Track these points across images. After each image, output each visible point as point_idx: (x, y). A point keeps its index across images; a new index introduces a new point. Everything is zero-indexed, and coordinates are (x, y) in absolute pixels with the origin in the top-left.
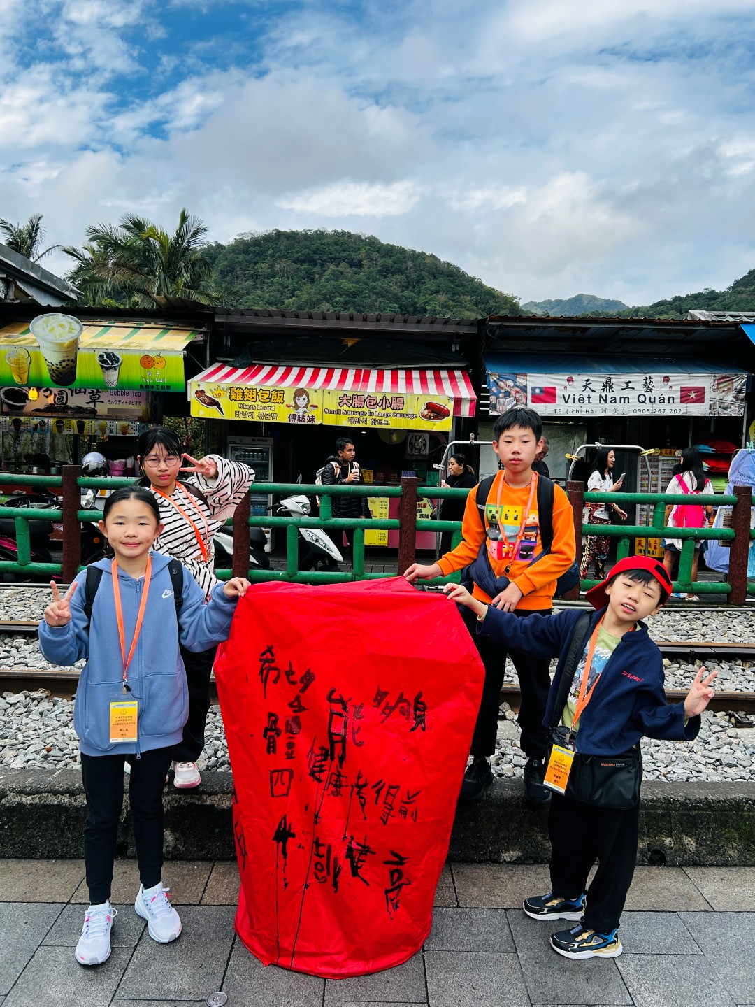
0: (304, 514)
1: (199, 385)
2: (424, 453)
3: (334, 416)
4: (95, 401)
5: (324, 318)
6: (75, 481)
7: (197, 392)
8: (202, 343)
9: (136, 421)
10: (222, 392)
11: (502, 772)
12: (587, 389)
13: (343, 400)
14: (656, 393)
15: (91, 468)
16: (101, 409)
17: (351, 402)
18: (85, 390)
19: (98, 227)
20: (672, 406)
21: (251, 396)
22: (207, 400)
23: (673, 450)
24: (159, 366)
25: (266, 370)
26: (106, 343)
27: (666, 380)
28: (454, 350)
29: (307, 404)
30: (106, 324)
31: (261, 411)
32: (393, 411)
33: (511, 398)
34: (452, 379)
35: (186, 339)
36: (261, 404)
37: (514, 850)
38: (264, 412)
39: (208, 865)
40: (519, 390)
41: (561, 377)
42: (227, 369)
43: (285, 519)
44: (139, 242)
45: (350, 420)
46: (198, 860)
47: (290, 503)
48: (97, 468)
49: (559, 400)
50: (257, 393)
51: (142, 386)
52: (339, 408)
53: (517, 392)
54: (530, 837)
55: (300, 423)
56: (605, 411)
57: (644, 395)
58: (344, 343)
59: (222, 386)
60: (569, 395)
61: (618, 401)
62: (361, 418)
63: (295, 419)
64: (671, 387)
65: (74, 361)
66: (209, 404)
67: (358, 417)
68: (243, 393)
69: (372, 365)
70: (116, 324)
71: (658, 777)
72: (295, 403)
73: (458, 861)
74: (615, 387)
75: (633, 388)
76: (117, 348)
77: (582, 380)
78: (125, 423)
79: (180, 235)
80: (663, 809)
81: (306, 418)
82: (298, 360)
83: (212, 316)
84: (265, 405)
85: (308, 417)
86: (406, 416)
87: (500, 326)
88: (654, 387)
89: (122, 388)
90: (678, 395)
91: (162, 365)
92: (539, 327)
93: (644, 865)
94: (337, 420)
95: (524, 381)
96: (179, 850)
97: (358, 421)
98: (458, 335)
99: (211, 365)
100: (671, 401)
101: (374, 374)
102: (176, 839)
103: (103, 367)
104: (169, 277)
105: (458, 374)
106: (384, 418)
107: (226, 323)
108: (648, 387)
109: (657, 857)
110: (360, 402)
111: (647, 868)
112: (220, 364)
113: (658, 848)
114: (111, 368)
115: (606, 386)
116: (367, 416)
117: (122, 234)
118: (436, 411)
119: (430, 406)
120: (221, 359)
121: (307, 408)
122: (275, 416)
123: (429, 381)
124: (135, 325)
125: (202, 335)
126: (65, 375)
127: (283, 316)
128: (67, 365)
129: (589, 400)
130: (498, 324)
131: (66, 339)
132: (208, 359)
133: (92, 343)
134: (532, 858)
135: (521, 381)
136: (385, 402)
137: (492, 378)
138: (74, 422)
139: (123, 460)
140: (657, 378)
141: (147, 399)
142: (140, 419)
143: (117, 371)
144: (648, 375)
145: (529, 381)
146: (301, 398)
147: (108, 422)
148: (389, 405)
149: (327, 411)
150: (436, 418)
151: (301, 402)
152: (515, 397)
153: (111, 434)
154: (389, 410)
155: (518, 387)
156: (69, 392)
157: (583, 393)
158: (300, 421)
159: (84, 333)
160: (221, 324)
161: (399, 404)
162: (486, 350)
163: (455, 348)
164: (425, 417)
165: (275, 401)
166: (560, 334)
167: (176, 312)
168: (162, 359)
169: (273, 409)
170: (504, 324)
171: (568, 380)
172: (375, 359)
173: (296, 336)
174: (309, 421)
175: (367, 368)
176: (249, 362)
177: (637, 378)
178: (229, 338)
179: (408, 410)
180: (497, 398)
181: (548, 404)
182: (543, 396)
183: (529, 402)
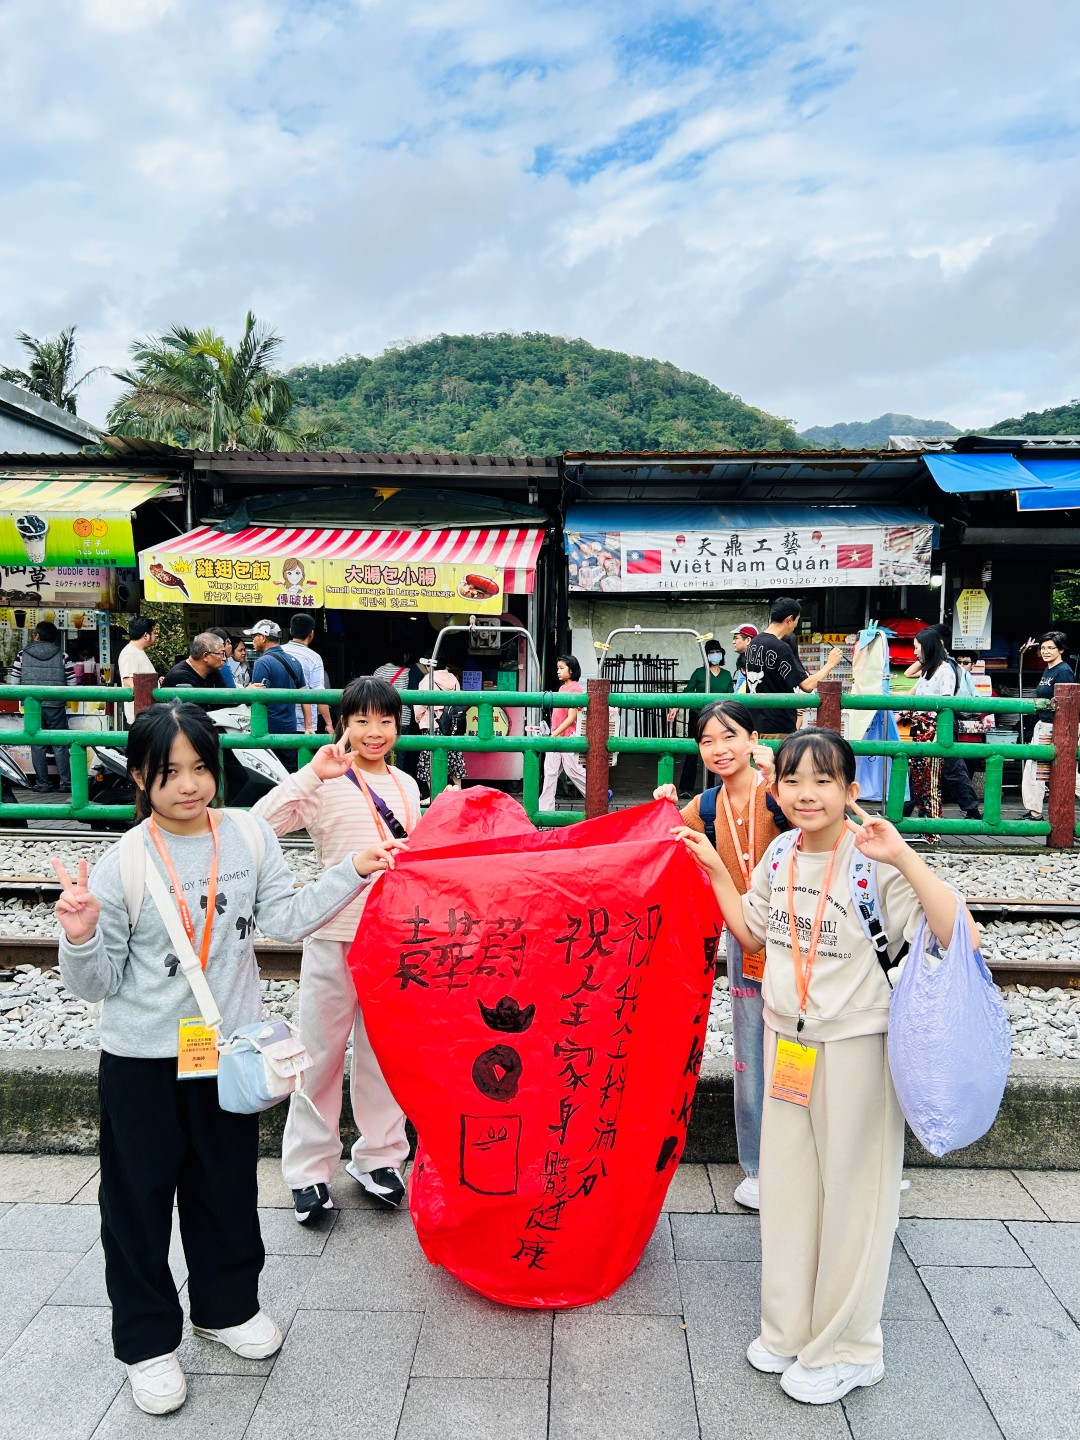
1: (154, 558)
3: (340, 596)
4: (37, 583)
5: (344, 461)
8: (181, 499)
9: (93, 609)
10: (185, 566)
12: (705, 552)
13: (352, 573)
14: (802, 555)
16: (47, 593)
17: (362, 575)
18: (25, 568)
20: (825, 573)
21: (225, 570)
23: (841, 636)
24: (99, 533)
25: (269, 532)
26: (31, 504)
27: (817, 536)
28: (531, 501)
29: (303, 580)
31: (239, 591)
32: (422, 587)
33: (598, 567)
34: (520, 540)
35: (145, 495)
36: (240, 581)
38: (244, 592)
40: (609, 555)
41: (667, 536)
42: (213, 533)
44: (190, 360)
45: (362, 601)
49: (666, 568)
50: (233, 567)
52: (347, 585)
53: (608, 559)
55: (294, 606)
56: (729, 582)
57: (786, 559)
58: (378, 495)
59: (190, 557)
60: (680, 561)
61: (748, 567)
62: (378, 598)
63: (286, 602)
64: (823, 546)
67: (373, 596)
68: (214, 566)
69: (416, 525)
72: (286, 579)
74: (743, 549)
75: (770, 549)
76: (47, 509)
77: (697, 540)
78: (78, 612)
79: (246, 352)
81: (302, 600)
83: (190, 463)
84: (244, 582)
85: (304, 597)
86: (439, 594)
87: (581, 467)
88: (799, 546)
90: (833, 558)
91: (104, 531)
94: (344, 601)
95: (616, 543)
97: (373, 602)
98: (532, 480)
99: (194, 526)
100: (824, 565)
101: (414, 536)
103: (23, 536)
104: (233, 408)
105: (531, 534)
106: (409, 598)
107: (210, 471)
108: (791, 546)
110: (374, 575)
112: (205, 528)
114: (35, 537)
115: (732, 547)
116: (385, 596)
117: (169, 351)
118: (481, 588)
119: (470, 580)
120: (208, 521)
121: (301, 585)
122: (259, 597)
123: (485, 544)
124: (86, 478)
125: (178, 489)
127: (287, 460)
129: (707, 568)
130: (579, 463)
132: (189, 521)
133: (7, 504)
135: (611, 542)
136: (409, 576)
137: (572, 540)
140: (804, 532)
141: (108, 578)
142: (99, 606)
143: (44, 540)
144: (790, 530)
145: (625, 543)
146: (293, 572)
147: (56, 611)
148: (415, 579)
149: (331, 590)
150: (481, 596)
151: (294, 578)
152: (604, 566)
154: (415, 586)
155: (607, 551)
156: (3, 572)
157: (698, 558)
158: (293, 603)
160: (202, 473)
161: (429, 578)
163: (533, 498)
164: (465, 595)
165: (258, 577)
166: (676, 476)
167: (142, 458)
168: (102, 524)
169: (255, 586)
170: (588, 463)
171: (678, 540)
172: (421, 516)
173: (311, 486)
174: (305, 603)
175: (407, 529)
176: (244, 524)
177: (774, 534)
178: (220, 491)
179: (441, 585)
180: (579, 568)
181: (649, 575)
182: (643, 564)
183: (624, 572)
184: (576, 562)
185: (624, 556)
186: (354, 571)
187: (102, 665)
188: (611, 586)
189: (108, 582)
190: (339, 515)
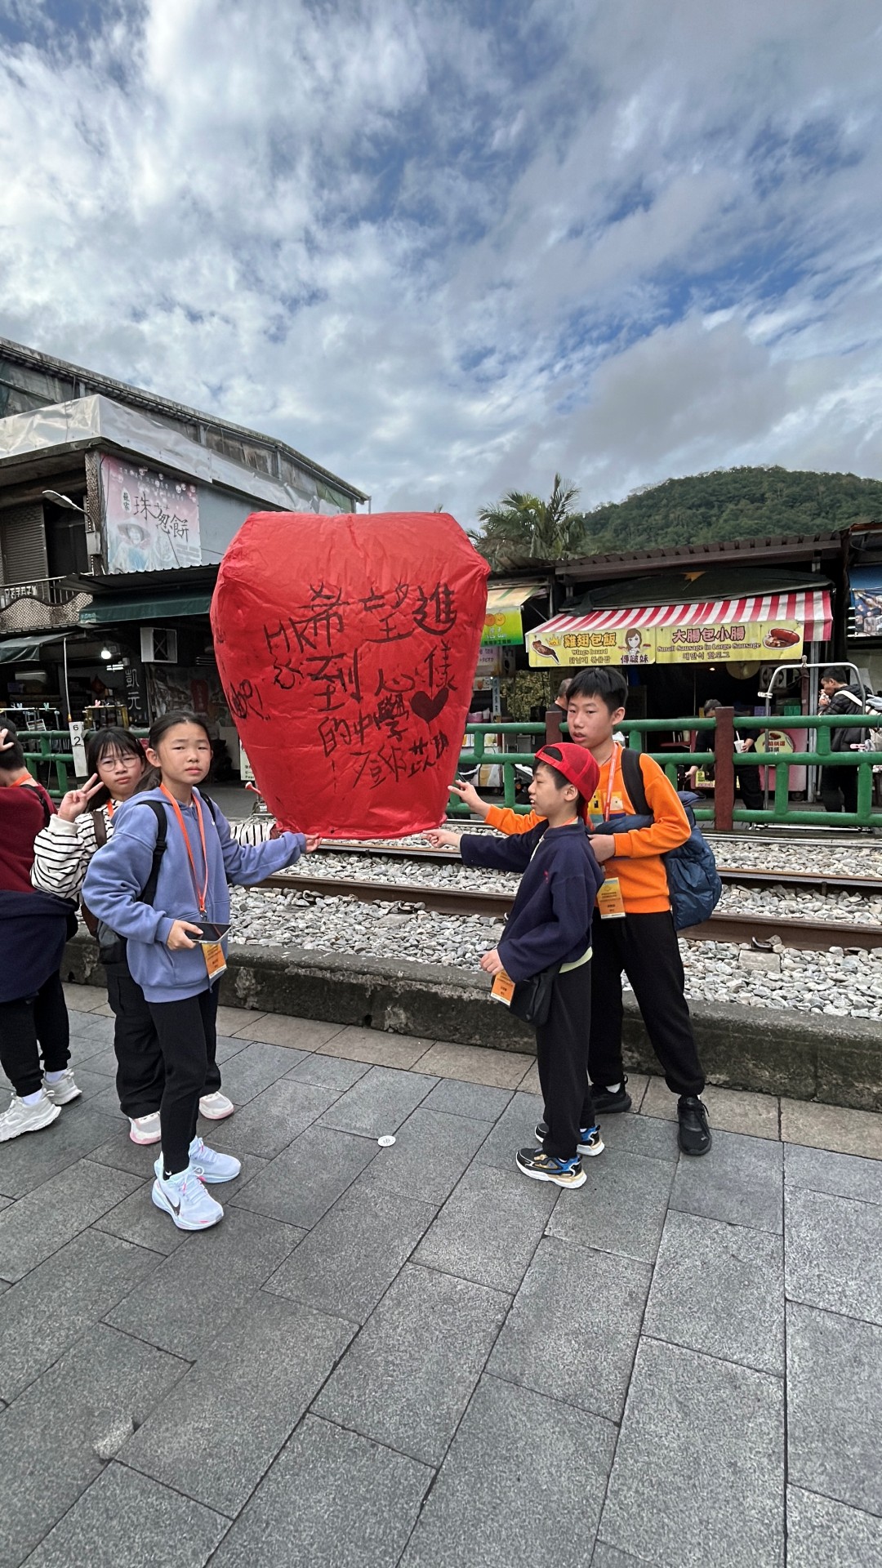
1: (535, 636)
3: (668, 654)
5: (663, 555)
7: (534, 643)
8: (544, 596)
10: (558, 642)
13: (679, 635)
17: (685, 637)
19: (486, 507)
21: (584, 641)
22: (543, 649)
24: (498, 623)
25: (606, 614)
28: (813, 569)
29: (640, 644)
31: (594, 655)
32: (732, 642)
34: (809, 601)
35: (525, 595)
36: (594, 648)
37: (720, 1073)
38: (597, 656)
39: (431, 1042)
42: (568, 618)
44: (519, 514)
45: (685, 656)
46: (424, 1038)
50: (590, 638)
52: (675, 644)
54: (740, 1063)
58: (686, 578)
59: (557, 635)
62: (698, 653)
63: (628, 661)
66: (546, 653)
67: (694, 652)
68: (577, 639)
69: (718, 597)
72: (628, 644)
78: (480, 679)
79: (556, 501)
81: (639, 658)
82: (640, 601)
83: (552, 571)
84: (597, 648)
85: (641, 657)
86: (748, 646)
87: (868, 535)
91: (503, 622)
94: (672, 657)
96: (410, 1028)
97: (694, 656)
98: (818, 552)
99: (554, 615)
102: (408, 1018)
104: (546, 542)
105: (817, 595)
106: (722, 651)
107: (566, 575)
110: (695, 636)
112: (561, 615)
116: (704, 650)
117: (505, 510)
118: (783, 638)
119: (775, 633)
120: (564, 610)
121: (639, 648)
122: (608, 659)
123: (780, 606)
125: (543, 589)
127: (622, 559)
130: (864, 533)
132: (551, 611)
134: (741, 1085)
136: (723, 634)
137: (858, 596)
141: (498, 655)
142: (493, 674)
146: (633, 639)
148: (727, 636)
149: (661, 649)
150: (783, 645)
151: (634, 642)
154: (728, 642)
158: (633, 661)
160: (561, 577)
161: (739, 634)
162: (851, 566)
163: (815, 567)
164: (770, 645)
165: (608, 644)
167: (520, 570)
168: (503, 616)
169: (605, 651)
170: (873, 532)
175: (711, 601)
176: (589, 609)
178: (572, 589)
179: (749, 639)
180: (863, 617)
184: (861, 613)
186: (679, 634)
187: (494, 713)
189: (499, 658)
190: (656, 597)
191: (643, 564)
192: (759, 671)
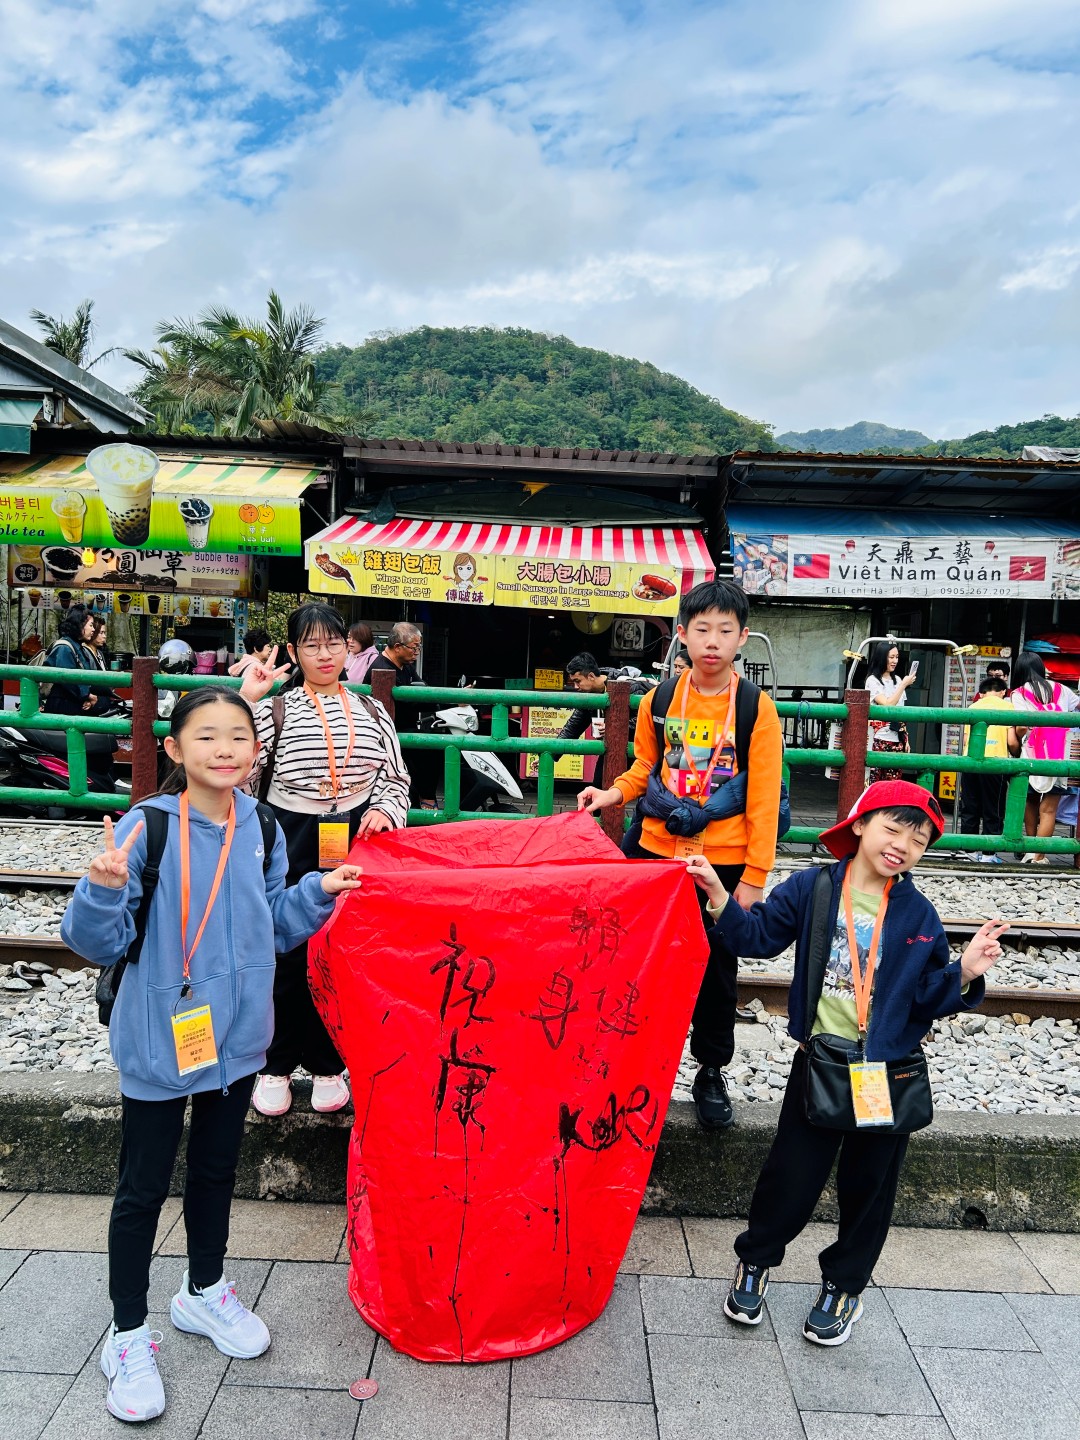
0: (468, 732)
1: (321, 548)
2: (637, 647)
3: (510, 593)
4: (173, 566)
5: (499, 453)
6: (151, 679)
8: (325, 487)
9: (230, 597)
10: (353, 558)
11: (753, 1095)
12: (875, 558)
13: (523, 570)
14: (974, 566)
15: (172, 662)
16: (183, 579)
17: (535, 573)
18: (161, 552)
20: (997, 584)
21: (394, 563)
22: (333, 569)
23: (997, 648)
24: (266, 520)
25: (416, 526)
26: (191, 486)
27: (990, 546)
28: (682, 500)
29: (473, 576)
30: (191, 459)
31: (408, 585)
32: (596, 587)
33: (764, 571)
34: (680, 540)
35: (303, 481)
36: (408, 575)
38: (413, 586)
40: (776, 558)
41: (837, 541)
42: (360, 525)
43: (443, 737)
44: (229, 345)
45: (533, 599)
47: (448, 716)
48: (180, 662)
49: (834, 573)
50: (402, 559)
51: (240, 548)
52: (519, 582)
53: (774, 562)
55: (463, 602)
56: (899, 590)
57: (957, 568)
58: (525, 489)
59: (353, 549)
60: (849, 567)
61: (918, 576)
62: (550, 597)
63: (455, 597)
64: (996, 557)
65: (147, 511)
66: (336, 574)
67: (545, 594)
68: (383, 558)
69: (565, 521)
70: (205, 460)
71: (975, 1108)
72: (456, 574)
73: (692, 1215)
74: (914, 556)
75: (941, 558)
76: (207, 493)
77: (867, 546)
78: (216, 600)
79: (287, 333)
80: (984, 1151)
81: (471, 595)
82: (459, 513)
83: (340, 449)
84: (413, 576)
85: (474, 594)
86: (613, 593)
87: (750, 467)
88: (971, 556)
89: (213, 550)
90: (1006, 569)
91: (270, 518)
92: (807, 468)
93: (956, 1228)
94: (515, 598)
95: (783, 546)
96: (305, 1189)
97: (545, 600)
98: (690, 479)
99: (337, 517)
100: (996, 576)
101: (567, 533)
103: (186, 520)
104: (272, 393)
105: (688, 534)
106: (581, 597)
107: (359, 460)
108: (963, 555)
109: (973, 1217)
110: (548, 573)
111: (960, 1232)
112: (350, 517)
113: (976, 1206)
114: (199, 521)
115: (903, 554)
116: (557, 594)
118: (656, 588)
119: (647, 581)
120: (352, 510)
121: (472, 581)
122: (427, 592)
123: (646, 544)
124: (232, 461)
125: (325, 476)
126: (134, 532)
127: (440, 450)
128: (137, 516)
129: (877, 575)
130: (748, 463)
131: (137, 482)
132: (333, 510)
133: (172, 486)
135: (779, 546)
136: (583, 574)
137: (738, 542)
138: (145, 597)
139: (213, 652)
140: (976, 542)
141: (247, 566)
142: (237, 595)
143: (207, 525)
144: (963, 539)
145: (793, 546)
146: (465, 567)
147: (192, 598)
148: (589, 578)
149: (501, 586)
150: (656, 597)
151: (465, 573)
152: (770, 569)
153: (196, 615)
154: (589, 585)
155: (774, 554)
156: (138, 555)
157: (868, 564)
158: (462, 599)
159: (161, 470)
160: (352, 461)
161: (604, 577)
162: (730, 501)
163: (684, 497)
164: (640, 595)
165: (428, 571)
166: (837, 479)
167: (289, 443)
168: (269, 510)
169: (424, 581)
170: (757, 463)
171: (847, 545)
172: (569, 512)
173: (458, 478)
174: (474, 600)
175: (558, 525)
176: (391, 515)
177: (947, 543)
178: (363, 480)
179: (616, 585)
180: (744, 570)
181: (816, 580)
182: (810, 568)
183: (790, 576)
184: (741, 565)
185: (791, 560)
188: (776, 589)
189: (247, 571)
190: (485, 510)
191: (469, 460)
192: (613, 626)
